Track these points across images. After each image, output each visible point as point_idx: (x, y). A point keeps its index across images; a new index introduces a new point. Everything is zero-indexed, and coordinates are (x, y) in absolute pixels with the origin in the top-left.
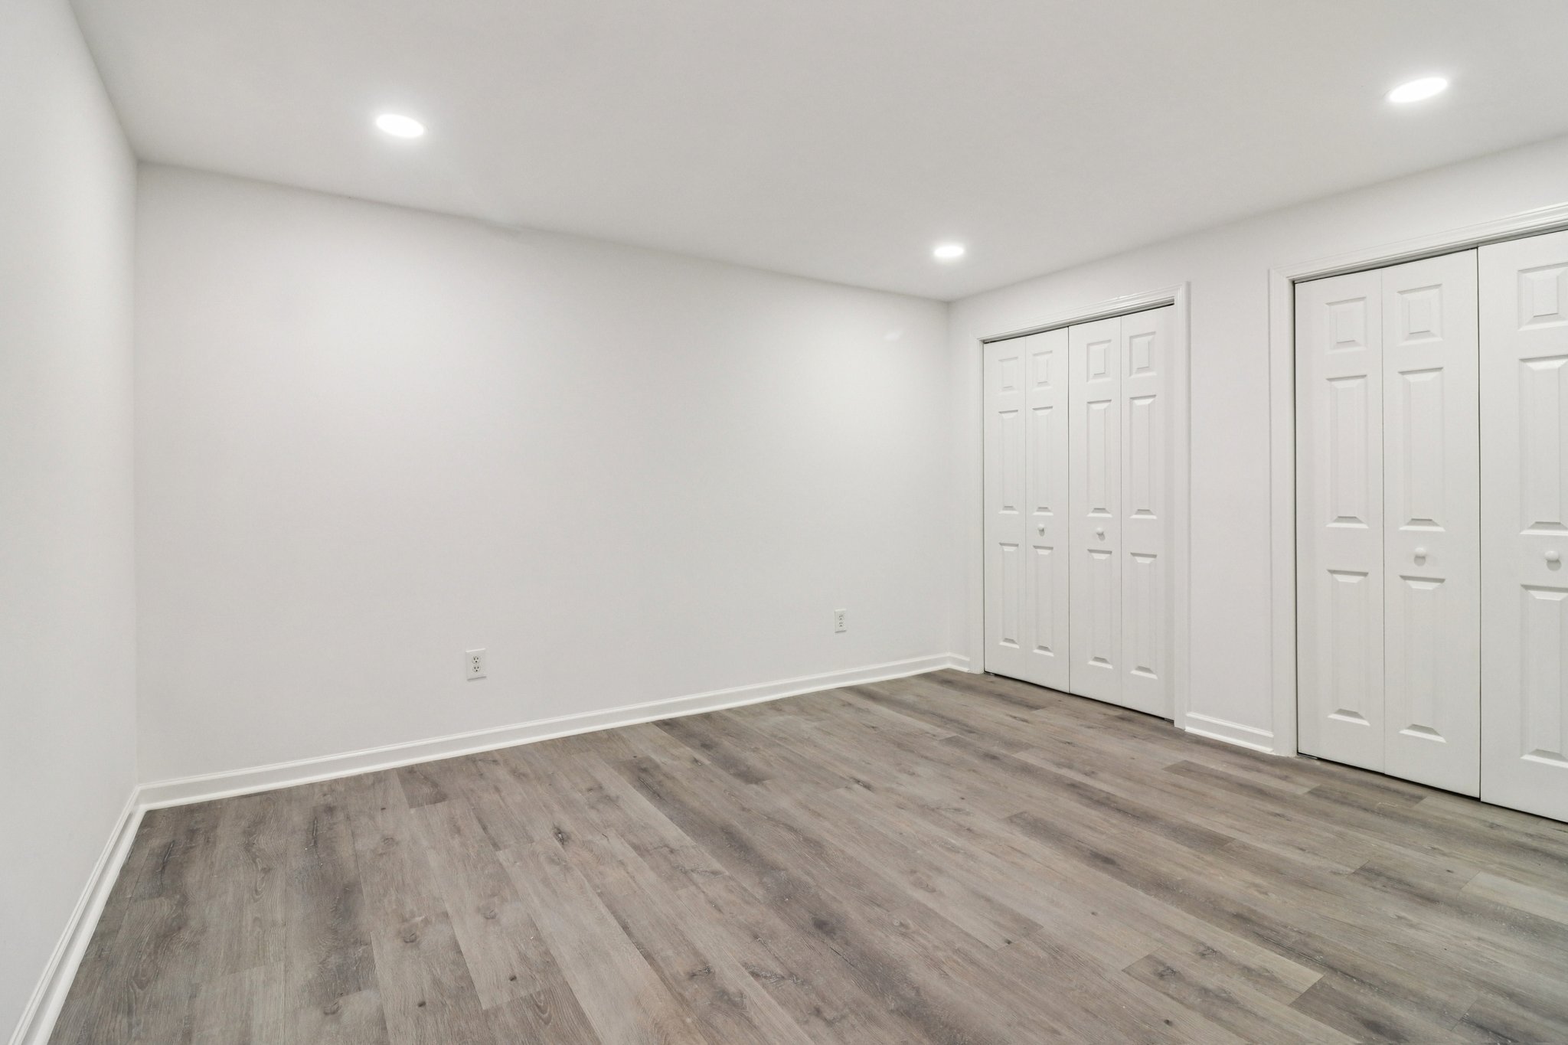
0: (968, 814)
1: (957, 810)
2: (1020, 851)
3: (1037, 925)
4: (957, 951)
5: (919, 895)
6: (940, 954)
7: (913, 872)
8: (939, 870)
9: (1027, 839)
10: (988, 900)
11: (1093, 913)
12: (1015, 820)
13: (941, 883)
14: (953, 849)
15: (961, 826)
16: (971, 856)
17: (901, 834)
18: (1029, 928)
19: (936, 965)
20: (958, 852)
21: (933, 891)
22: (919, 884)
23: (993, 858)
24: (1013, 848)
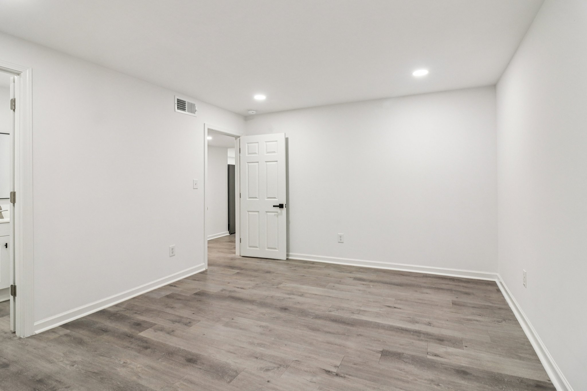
0: (261, 369)
1: (267, 370)
2: (231, 353)
3: (224, 326)
4: (246, 313)
5: (264, 324)
6: (251, 312)
7: (270, 330)
8: (262, 334)
9: (228, 361)
10: (241, 329)
11: (204, 335)
12: (235, 373)
13: (260, 330)
14: (260, 345)
15: (262, 359)
16: (252, 344)
17: (286, 345)
18: (227, 325)
19: (251, 310)
20: (258, 344)
21: (260, 326)
22: (266, 327)
23: (242, 346)
24: (234, 353)
